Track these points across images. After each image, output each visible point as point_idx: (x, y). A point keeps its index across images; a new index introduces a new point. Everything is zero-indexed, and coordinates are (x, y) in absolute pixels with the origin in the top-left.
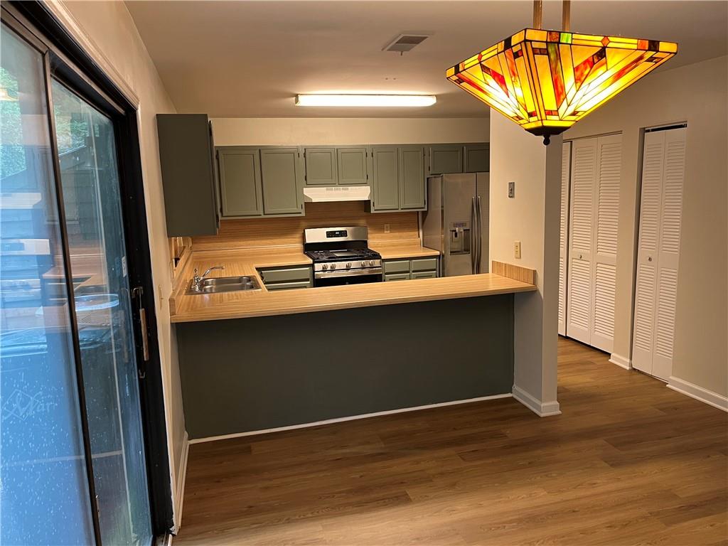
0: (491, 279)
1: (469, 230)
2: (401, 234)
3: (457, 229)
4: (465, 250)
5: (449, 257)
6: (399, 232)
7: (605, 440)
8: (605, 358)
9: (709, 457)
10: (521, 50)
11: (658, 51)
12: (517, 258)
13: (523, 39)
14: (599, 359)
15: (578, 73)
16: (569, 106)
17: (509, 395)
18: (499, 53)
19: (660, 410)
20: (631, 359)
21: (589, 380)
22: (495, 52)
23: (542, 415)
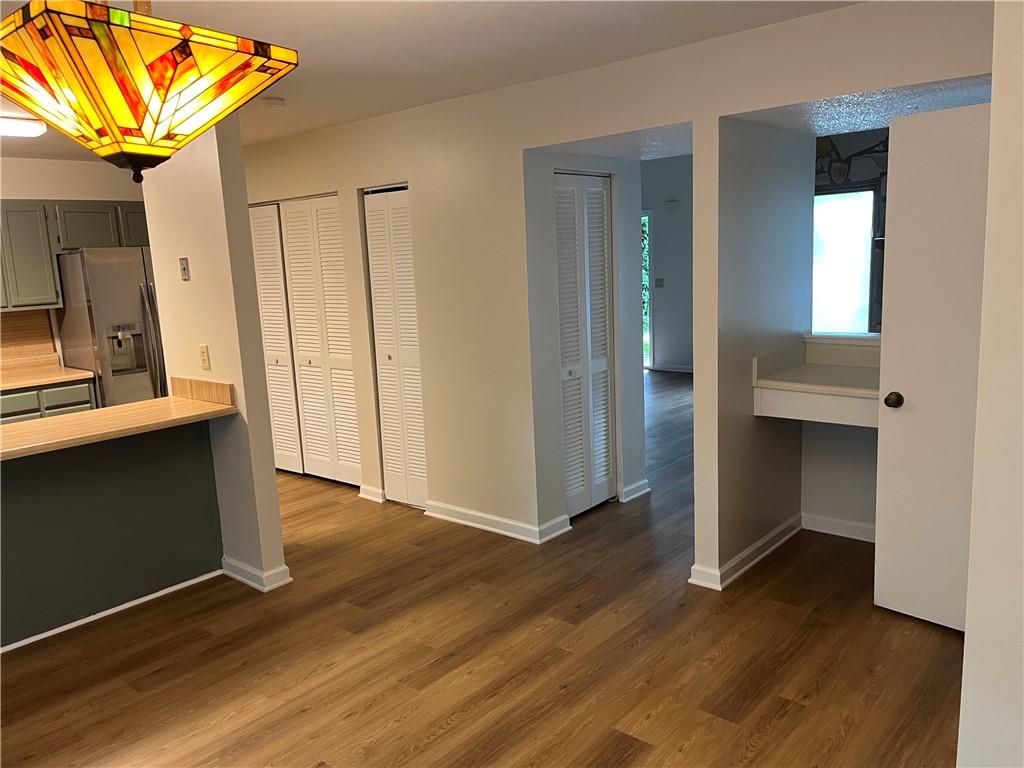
0: (172, 405)
1: (141, 335)
2: (19, 348)
3: (119, 334)
4: (138, 367)
5: (109, 378)
6: (16, 345)
7: (350, 602)
8: (353, 494)
9: (468, 589)
10: (47, 26)
11: (270, 58)
12: (205, 369)
13: (44, 8)
14: (346, 497)
15: (156, 75)
16: (157, 123)
17: (218, 572)
18: (18, 28)
19: (417, 545)
20: (383, 488)
21: (331, 527)
22: (12, 27)
23: (266, 590)
